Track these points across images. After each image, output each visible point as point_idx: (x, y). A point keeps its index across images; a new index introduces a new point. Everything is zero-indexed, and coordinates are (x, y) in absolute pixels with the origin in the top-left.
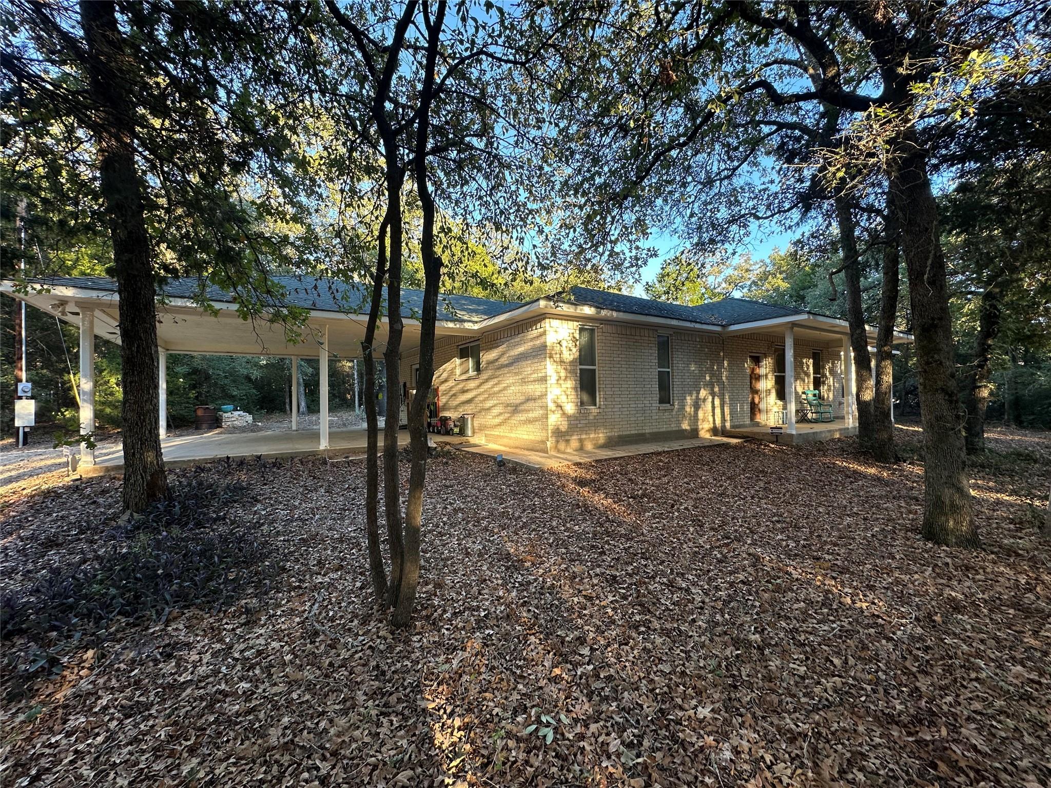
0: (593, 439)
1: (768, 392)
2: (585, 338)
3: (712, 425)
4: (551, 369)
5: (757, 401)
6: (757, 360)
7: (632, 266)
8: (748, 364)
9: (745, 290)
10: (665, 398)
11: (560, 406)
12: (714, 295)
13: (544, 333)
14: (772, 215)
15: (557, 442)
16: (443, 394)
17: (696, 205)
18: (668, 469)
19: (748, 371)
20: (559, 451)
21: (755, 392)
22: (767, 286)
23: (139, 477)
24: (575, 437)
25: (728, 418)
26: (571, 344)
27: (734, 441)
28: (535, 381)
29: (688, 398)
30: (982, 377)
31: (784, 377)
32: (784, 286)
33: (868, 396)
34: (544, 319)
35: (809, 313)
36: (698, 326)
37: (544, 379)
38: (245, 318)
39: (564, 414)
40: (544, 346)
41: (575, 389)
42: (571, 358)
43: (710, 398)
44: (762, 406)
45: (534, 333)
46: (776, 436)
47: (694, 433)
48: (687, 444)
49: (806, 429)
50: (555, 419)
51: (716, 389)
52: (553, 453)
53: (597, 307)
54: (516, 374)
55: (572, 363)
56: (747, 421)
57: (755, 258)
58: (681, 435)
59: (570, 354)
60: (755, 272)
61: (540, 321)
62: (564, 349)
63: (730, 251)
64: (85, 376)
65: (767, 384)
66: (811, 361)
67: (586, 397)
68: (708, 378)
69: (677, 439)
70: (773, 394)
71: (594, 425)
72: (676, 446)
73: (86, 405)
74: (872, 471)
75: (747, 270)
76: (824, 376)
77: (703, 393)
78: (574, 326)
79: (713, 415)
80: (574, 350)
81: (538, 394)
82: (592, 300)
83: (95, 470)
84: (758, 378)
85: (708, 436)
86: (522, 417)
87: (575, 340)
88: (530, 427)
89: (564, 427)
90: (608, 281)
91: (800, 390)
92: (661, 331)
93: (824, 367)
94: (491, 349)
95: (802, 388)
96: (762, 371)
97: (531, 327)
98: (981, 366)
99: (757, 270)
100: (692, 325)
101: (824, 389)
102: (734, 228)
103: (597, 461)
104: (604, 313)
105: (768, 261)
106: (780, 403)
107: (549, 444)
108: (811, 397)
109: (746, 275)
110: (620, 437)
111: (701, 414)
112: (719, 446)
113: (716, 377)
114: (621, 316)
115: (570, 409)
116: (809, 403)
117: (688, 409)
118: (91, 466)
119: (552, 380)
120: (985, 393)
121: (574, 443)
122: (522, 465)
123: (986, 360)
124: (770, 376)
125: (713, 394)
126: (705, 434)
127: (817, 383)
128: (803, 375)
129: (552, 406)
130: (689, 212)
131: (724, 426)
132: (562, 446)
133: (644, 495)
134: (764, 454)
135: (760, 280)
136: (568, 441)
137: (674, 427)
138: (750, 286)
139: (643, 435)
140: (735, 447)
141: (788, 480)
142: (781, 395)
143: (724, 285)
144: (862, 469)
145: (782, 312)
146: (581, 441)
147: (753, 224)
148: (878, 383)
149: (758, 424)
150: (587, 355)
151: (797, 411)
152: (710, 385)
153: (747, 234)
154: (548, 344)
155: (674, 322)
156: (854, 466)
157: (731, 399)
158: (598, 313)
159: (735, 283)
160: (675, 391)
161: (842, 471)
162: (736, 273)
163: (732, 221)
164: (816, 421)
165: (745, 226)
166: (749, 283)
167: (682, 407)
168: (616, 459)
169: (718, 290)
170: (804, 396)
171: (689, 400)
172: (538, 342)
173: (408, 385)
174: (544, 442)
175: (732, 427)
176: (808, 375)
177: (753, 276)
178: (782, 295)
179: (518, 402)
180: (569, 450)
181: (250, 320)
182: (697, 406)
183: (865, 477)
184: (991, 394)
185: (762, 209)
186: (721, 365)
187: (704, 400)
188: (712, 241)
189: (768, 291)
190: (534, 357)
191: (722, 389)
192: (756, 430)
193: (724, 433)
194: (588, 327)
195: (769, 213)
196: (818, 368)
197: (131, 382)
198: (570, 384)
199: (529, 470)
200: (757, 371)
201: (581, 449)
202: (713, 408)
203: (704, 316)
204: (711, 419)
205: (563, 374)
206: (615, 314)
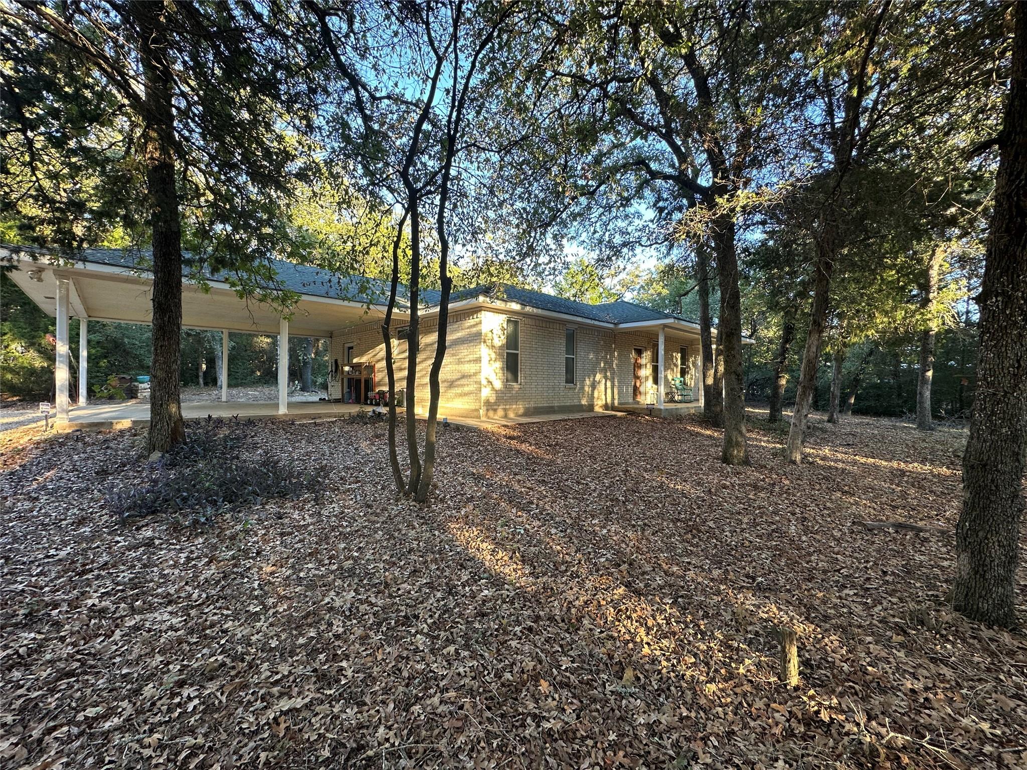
0: (515, 410)
1: (647, 378)
2: (511, 328)
3: (604, 402)
4: (484, 352)
5: (638, 385)
6: (639, 352)
7: (550, 274)
8: (633, 354)
9: (635, 293)
10: (570, 380)
11: (490, 382)
12: (610, 295)
13: (480, 323)
14: (651, 245)
15: (488, 410)
16: (379, 371)
17: (598, 224)
18: (573, 430)
19: (633, 361)
20: (488, 418)
21: (637, 377)
22: (651, 291)
23: (165, 424)
24: (501, 407)
25: (616, 397)
26: (500, 332)
27: (619, 414)
28: (470, 361)
29: (587, 380)
30: (782, 371)
31: (657, 366)
32: (665, 292)
33: (710, 381)
34: (480, 311)
35: (675, 318)
36: (596, 323)
37: (478, 360)
38: (241, 297)
39: (493, 389)
40: (479, 334)
41: (502, 369)
42: (500, 344)
43: (604, 380)
44: (642, 389)
45: (471, 322)
46: (650, 411)
47: (591, 407)
48: (586, 415)
49: (671, 406)
50: (486, 393)
51: (608, 374)
52: (483, 419)
53: (522, 304)
54: (453, 355)
55: (501, 347)
56: (631, 400)
57: (643, 267)
58: (580, 408)
59: (499, 341)
60: (644, 278)
61: (477, 312)
62: (494, 336)
63: (622, 267)
64: (61, 340)
65: (646, 372)
66: (679, 355)
67: (510, 376)
68: (602, 365)
69: (579, 411)
70: (651, 380)
71: (515, 399)
72: (578, 416)
73: (62, 365)
74: (708, 432)
75: (637, 276)
76: (688, 367)
77: (598, 377)
78: (503, 317)
79: (606, 395)
80: (503, 337)
81: (472, 371)
82: (519, 298)
83: (70, 427)
84: (640, 366)
85: (601, 410)
86: (459, 390)
87: (503, 329)
88: (466, 399)
89: (493, 399)
90: (531, 283)
91: (670, 377)
92: (569, 326)
93: (688, 361)
94: (430, 332)
95: (673, 376)
96: (643, 361)
97: (469, 317)
98: (781, 362)
99: (645, 277)
100: (593, 322)
101: (688, 377)
102: (625, 250)
103: (520, 424)
104: (528, 309)
105: (653, 270)
106: (655, 386)
107: (481, 411)
108: (678, 382)
109: (636, 280)
110: (535, 408)
111: (596, 394)
112: (608, 416)
113: (609, 364)
114: (540, 311)
115: (498, 385)
116: (676, 388)
117: (586, 389)
118: (66, 422)
119: (485, 360)
120: (783, 382)
121: (500, 412)
122: (463, 426)
123: (785, 358)
124: (649, 366)
125: (606, 378)
126: (598, 409)
127: (683, 373)
128: (672, 366)
129: (484, 382)
130: (592, 229)
131: (613, 403)
132: (491, 413)
133: (557, 444)
134: (641, 423)
135: (647, 284)
136: (495, 410)
137: (576, 402)
138: (639, 290)
139: (552, 407)
140: (620, 418)
141: (653, 437)
142: (656, 381)
143: (618, 287)
144: (703, 431)
145: (657, 315)
146: (505, 410)
147: (638, 250)
148: (716, 371)
149: (638, 403)
150: (512, 342)
151: (667, 394)
152: (604, 371)
153: (635, 255)
154: (483, 332)
155: (579, 319)
156: (698, 430)
157: (619, 382)
158: (523, 309)
159: (627, 287)
160: (578, 373)
161: (689, 432)
162: (628, 277)
163: (624, 245)
164: (681, 402)
165: (633, 250)
166: (638, 287)
167: (582, 388)
168: (534, 423)
169: (613, 291)
170: (673, 382)
171: (588, 382)
172: (474, 330)
173: (340, 362)
174: (477, 410)
175: (619, 404)
176: (676, 366)
177: (641, 281)
178: (663, 299)
179: (455, 377)
180: (496, 417)
181: (244, 299)
182: (594, 386)
183: (703, 435)
184: (788, 382)
185: (645, 239)
186: (612, 356)
187: (599, 382)
188: (609, 258)
189: (652, 295)
190: (471, 341)
191: (613, 374)
192: (636, 406)
193: (613, 408)
194: (514, 321)
195: (649, 243)
196: (684, 360)
197: (161, 346)
198: (498, 365)
199: (470, 429)
200: (639, 361)
201: (506, 416)
202: (606, 389)
203: (602, 315)
204: (603, 397)
205: (493, 356)
206: (535, 310)
